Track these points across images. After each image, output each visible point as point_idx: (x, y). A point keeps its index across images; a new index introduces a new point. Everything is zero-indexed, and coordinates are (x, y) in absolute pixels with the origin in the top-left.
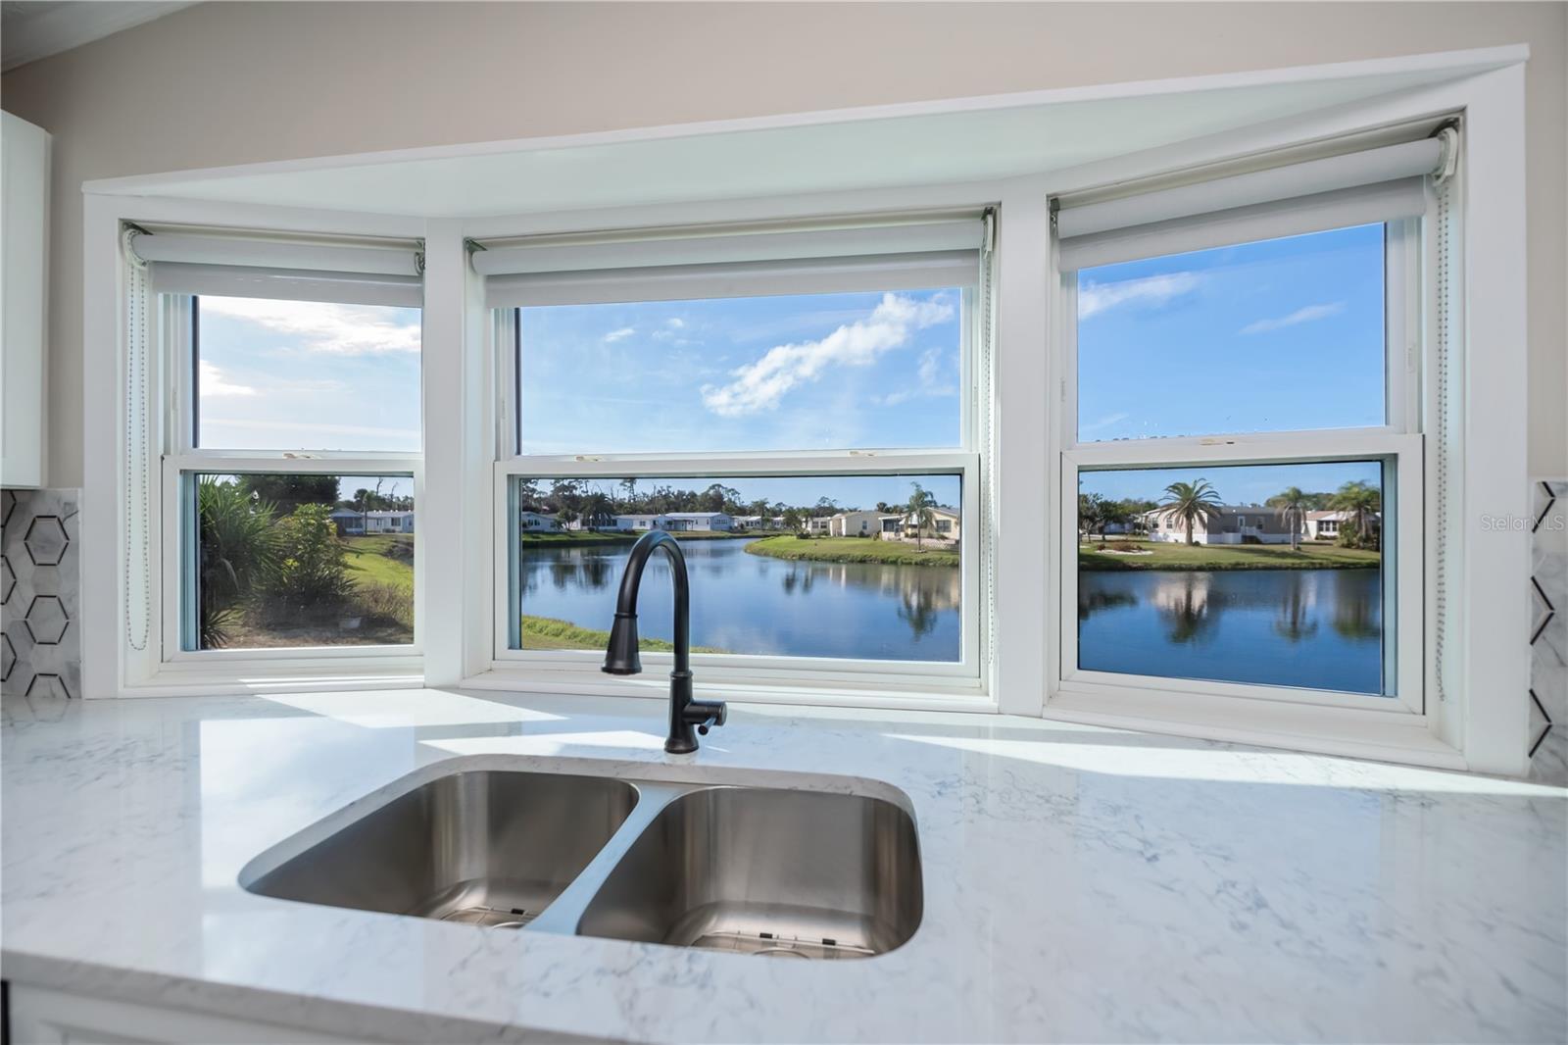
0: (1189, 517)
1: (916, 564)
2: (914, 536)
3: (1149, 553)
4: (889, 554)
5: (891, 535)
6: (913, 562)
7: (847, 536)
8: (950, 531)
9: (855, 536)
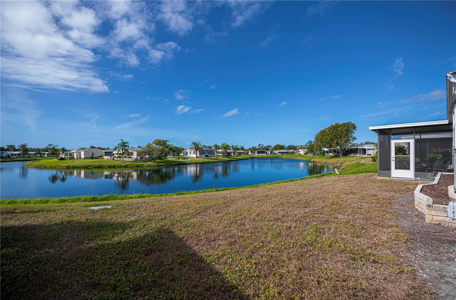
0: (197, 151)
1: (123, 167)
2: (120, 157)
3: (190, 160)
4: (111, 164)
5: (109, 157)
6: (122, 166)
7: (84, 158)
8: (133, 155)
9: (89, 158)
